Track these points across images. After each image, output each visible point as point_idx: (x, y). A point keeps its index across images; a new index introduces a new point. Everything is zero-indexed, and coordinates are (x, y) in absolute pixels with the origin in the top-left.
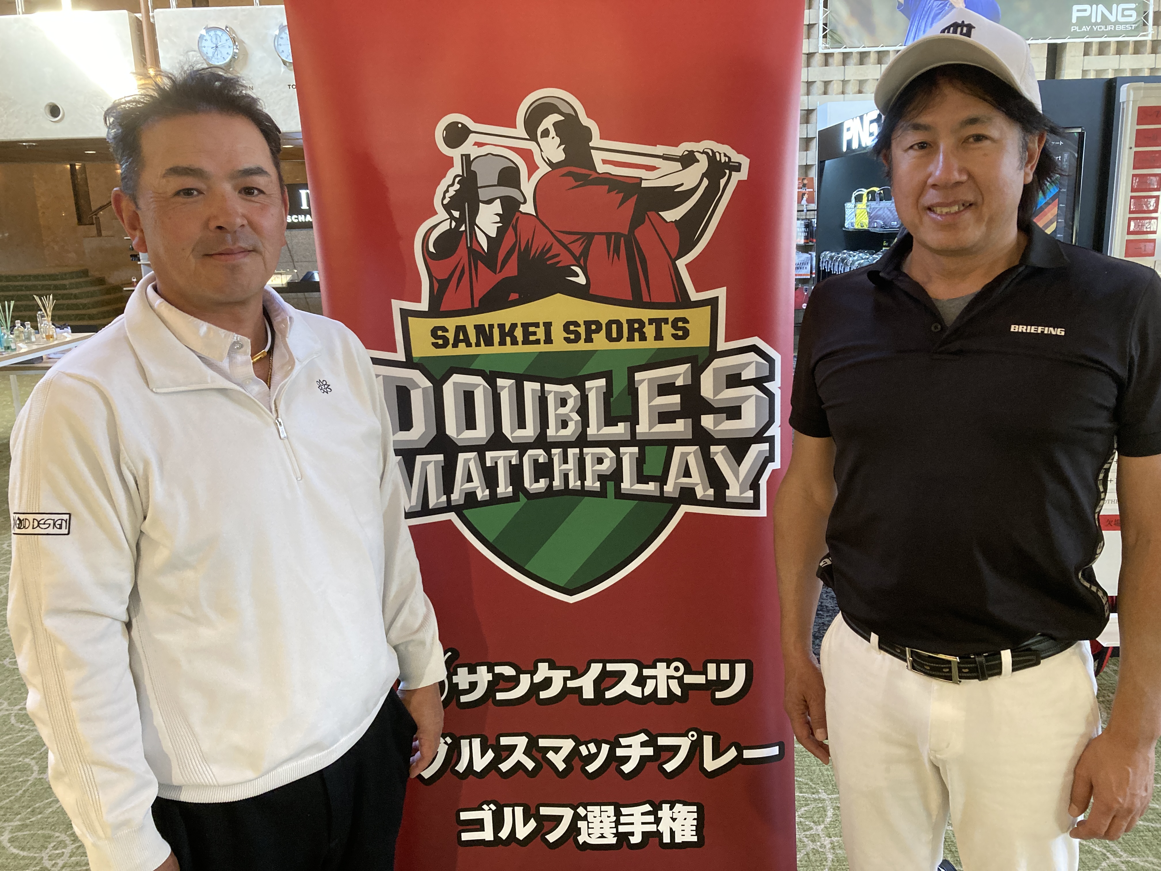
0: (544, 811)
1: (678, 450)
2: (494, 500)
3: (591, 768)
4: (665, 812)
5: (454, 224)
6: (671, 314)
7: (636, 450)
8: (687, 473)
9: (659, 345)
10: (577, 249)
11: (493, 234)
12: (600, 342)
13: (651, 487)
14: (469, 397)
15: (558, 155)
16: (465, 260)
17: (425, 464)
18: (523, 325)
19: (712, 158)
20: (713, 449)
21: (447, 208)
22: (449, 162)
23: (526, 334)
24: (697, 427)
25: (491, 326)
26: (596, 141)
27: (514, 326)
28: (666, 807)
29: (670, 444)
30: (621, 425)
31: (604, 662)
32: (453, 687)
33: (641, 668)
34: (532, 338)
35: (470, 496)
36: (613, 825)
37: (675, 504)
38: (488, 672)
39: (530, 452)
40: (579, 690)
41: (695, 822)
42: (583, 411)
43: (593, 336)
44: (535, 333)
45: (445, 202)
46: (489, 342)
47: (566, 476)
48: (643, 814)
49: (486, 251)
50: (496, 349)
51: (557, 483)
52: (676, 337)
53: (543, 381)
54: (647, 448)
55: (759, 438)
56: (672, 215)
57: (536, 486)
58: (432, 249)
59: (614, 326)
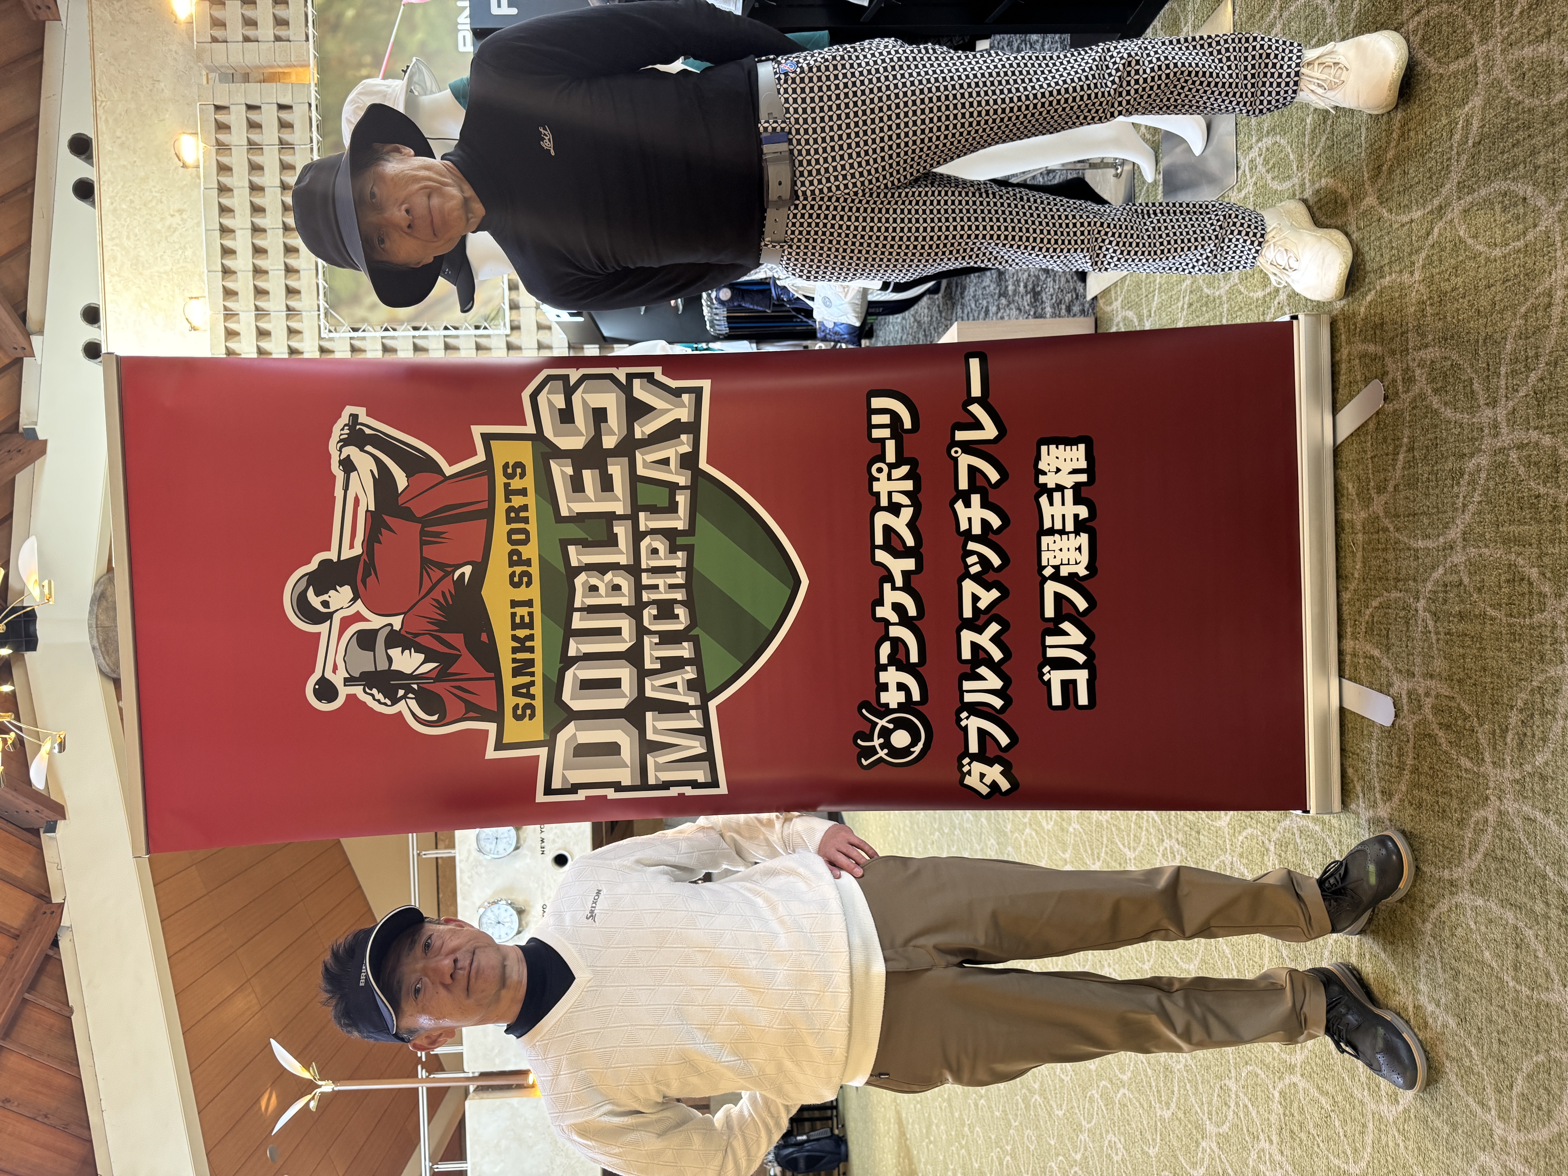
0: (1049, 612)
1: (641, 471)
2: (696, 661)
3: (996, 561)
4: (1050, 480)
5: (410, 695)
6: (500, 480)
7: (642, 515)
8: (665, 462)
9: (531, 491)
10: (436, 574)
11: (421, 657)
12: (531, 551)
13: (682, 499)
14: (586, 685)
15: (346, 592)
16: (447, 685)
17: (656, 731)
18: (513, 629)
19: (345, 442)
20: (638, 435)
21: (395, 701)
22: (351, 698)
23: (523, 625)
24: (616, 452)
25: (514, 660)
26: (332, 555)
27: (515, 638)
28: (1042, 479)
29: (635, 480)
30: (616, 530)
31: (874, 547)
32: (901, 707)
33: (880, 508)
34: (527, 620)
35: (692, 685)
36: (1065, 537)
37: (698, 475)
38: (886, 670)
39: (646, 623)
40: (906, 574)
41: (1061, 447)
42: (602, 569)
43: (524, 558)
44: (522, 617)
45: (389, 703)
46: (531, 663)
47: (672, 586)
48: (1051, 504)
49: (436, 664)
50: (538, 656)
51: (679, 595)
52: (523, 475)
53: (571, 609)
54: (640, 502)
55: (627, 389)
56: (401, 480)
57: (682, 618)
58: (435, 718)
59: (514, 537)
